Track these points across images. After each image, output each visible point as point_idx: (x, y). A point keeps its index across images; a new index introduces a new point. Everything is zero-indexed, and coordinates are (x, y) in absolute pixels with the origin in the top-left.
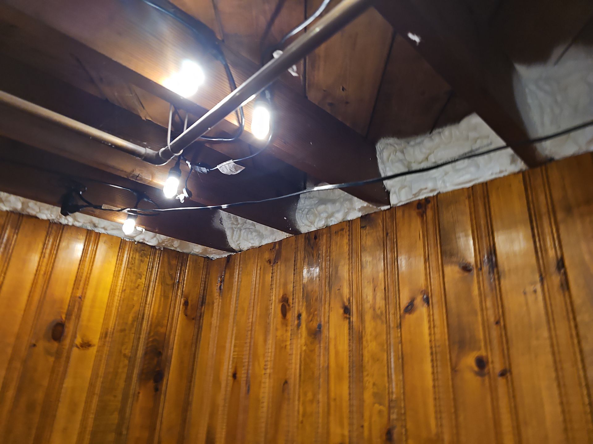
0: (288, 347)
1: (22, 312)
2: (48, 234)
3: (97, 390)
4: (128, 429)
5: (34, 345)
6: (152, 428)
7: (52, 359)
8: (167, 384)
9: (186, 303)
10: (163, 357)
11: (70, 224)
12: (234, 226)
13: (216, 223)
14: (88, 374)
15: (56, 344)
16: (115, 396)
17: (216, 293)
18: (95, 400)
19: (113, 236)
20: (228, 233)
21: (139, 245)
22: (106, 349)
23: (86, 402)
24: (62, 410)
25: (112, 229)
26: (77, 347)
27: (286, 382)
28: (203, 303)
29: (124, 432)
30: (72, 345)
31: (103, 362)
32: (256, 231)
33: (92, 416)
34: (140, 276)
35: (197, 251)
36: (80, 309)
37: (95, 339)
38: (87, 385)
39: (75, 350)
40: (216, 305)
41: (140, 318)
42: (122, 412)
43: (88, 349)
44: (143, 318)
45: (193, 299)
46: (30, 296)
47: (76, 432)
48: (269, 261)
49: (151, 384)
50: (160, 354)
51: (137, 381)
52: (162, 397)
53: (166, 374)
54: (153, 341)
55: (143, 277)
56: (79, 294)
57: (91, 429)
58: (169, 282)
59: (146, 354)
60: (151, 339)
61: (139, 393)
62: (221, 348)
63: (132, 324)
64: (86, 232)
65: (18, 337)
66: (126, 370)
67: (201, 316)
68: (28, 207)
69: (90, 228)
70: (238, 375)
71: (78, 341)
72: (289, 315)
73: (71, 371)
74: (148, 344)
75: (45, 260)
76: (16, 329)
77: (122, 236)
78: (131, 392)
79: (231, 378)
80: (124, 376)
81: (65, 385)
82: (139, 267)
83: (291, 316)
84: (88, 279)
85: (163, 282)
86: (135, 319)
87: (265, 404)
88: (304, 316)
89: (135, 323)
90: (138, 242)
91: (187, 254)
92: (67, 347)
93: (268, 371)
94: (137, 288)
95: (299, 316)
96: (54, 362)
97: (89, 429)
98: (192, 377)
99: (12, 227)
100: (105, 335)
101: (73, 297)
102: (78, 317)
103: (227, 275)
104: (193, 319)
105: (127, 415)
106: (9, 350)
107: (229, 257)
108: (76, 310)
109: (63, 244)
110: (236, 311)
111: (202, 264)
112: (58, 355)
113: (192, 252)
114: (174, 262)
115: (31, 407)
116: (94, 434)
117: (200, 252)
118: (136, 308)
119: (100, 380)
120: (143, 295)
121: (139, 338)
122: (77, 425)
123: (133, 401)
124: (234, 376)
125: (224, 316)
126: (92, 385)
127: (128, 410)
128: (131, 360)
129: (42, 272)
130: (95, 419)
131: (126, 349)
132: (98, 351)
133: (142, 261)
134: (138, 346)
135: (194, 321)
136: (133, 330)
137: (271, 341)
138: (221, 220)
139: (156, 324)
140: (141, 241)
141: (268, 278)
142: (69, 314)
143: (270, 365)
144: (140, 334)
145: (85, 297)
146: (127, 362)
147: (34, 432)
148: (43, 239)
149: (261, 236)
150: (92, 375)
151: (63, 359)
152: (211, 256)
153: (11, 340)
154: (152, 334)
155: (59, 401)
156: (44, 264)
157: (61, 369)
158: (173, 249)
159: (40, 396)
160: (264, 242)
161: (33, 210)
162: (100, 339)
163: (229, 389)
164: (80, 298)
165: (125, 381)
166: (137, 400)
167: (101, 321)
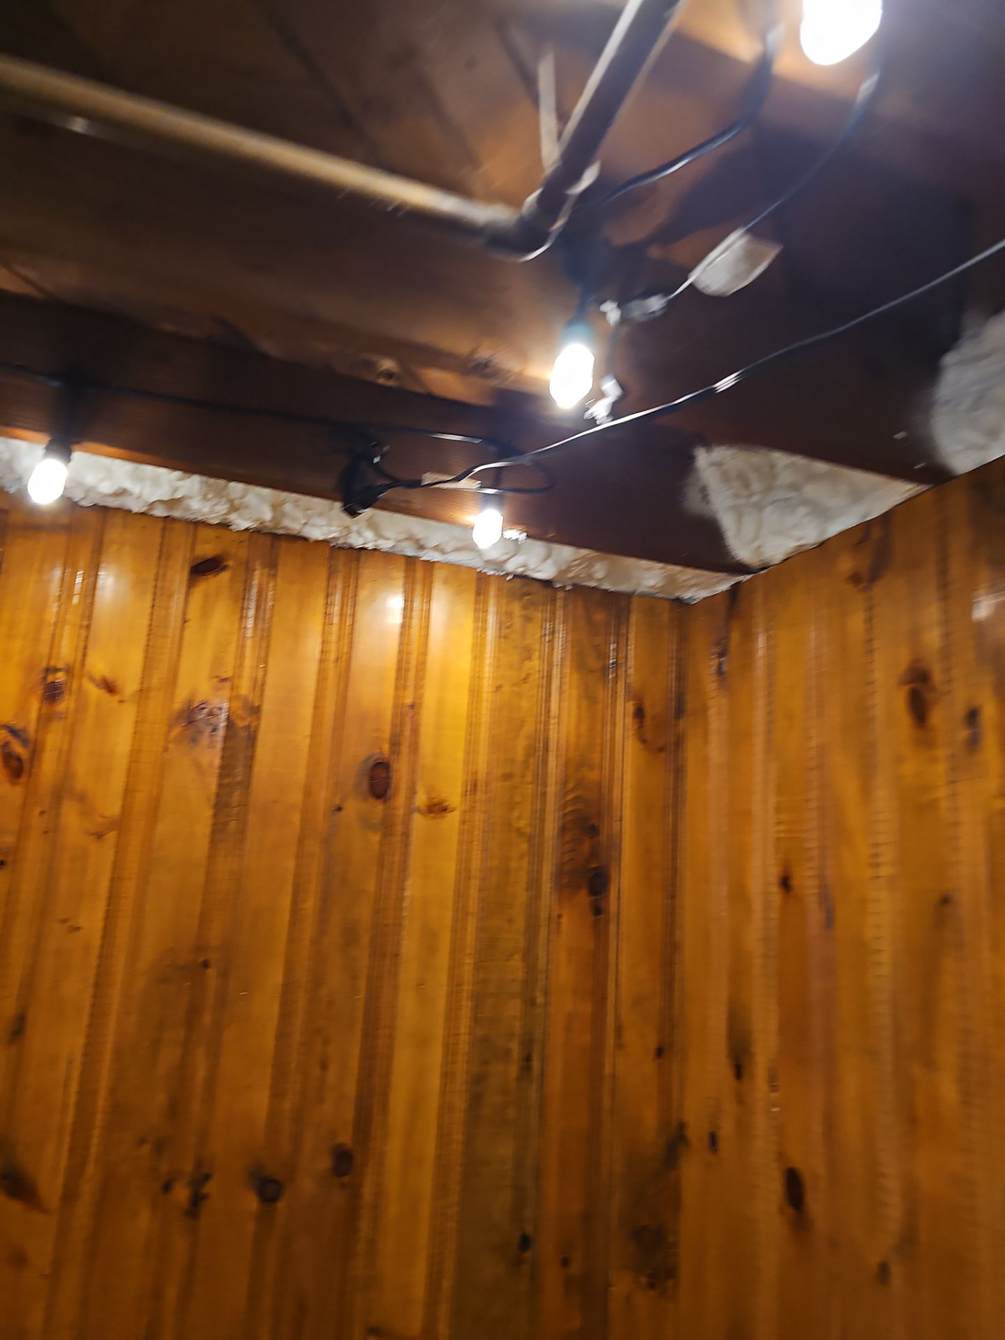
0: (944, 804)
1: (307, 741)
2: (331, 575)
3: (473, 904)
4: (546, 993)
5: (339, 809)
6: (599, 997)
7: (376, 838)
8: (619, 898)
9: (639, 713)
10: (603, 837)
11: (370, 546)
12: (741, 501)
13: (693, 502)
14: (450, 869)
15: (379, 807)
16: (510, 921)
17: (711, 685)
18: (472, 925)
19: (459, 566)
20: (727, 522)
21: (518, 582)
22: (479, 816)
23: (454, 931)
24: (410, 946)
25: (457, 550)
26: (419, 810)
27: (945, 900)
28: (680, 711)
29: (540, 1000)
30: (410, 810)
31: (477, 845)
32: (805, 502)
33: (469, 961)
34: (527, 654)
35: (651, 582)
36: (415, 731)
37: (454, 794)
38: (449, 895)
39: (418, 821)
40: (713, 712)
41: (539, 748)
42: (529, 953)
43: (443, 817)
44: (546, 749)
45: (655, 703)
46: (317, 707)
47: (443, 991)
48: (855, 578)
49: (583, 897)
50: (593, 831)
51: (551, 888)
52: (612, 928)
53: (614, 875)
54: (577, 799)
55: (536, 654)
56: (409, 701)
57: (471, 988)
58: (594, 663)
59: (563, 830)
60: (570, 797)
61: (560, 916)
62: (739, 816)
63: (526, 762)
64: (403, 561)
65: (308, 792)
66: (525, 863)
67: (679, 743)
68: (284, 515)
69: (410, 553)
70: (795, 882)
71: (421, 799)
72: (937, 717)
73: (414, 863)
74: (565, 806)
75: (335, 629)
76: (301, 775)
77: (476, 563)
78: (544, 915)
79: (775, 889)
80: (523, 877)
81: (408, 893)
82: (523, 634)
83: (943, 717)
84: (422, 665)
85: (580, 664)
86: (531, 752)
87: (885, 957)
88: (989, 712)
89: (532, 761)
90: (516, 576)
91: (628, 596)
92: (401, 812)
93: (885, 871)
94: (525, 680)
95: (972, 716)
96: (381, 844)
97: (467, 988)
98: (674, 885)
99: (264, 566)
100: (472, 787)
101: (398, 706)
102: (415, 748)
103: (735, 636)
104: (661, 750)
105: (542, 963)
106: (296, 818)
107: (735, 588)
108: (407, 733)
109: (363, 594)
110: (770, 722)
111: (666, 616)
112: (386, 827)
113: (640, 590)
114: (600, 617)
115: (350, 936)
116: (478, 999)
117: (659, 585)
118: (529, 727)
119: (475, 884)
120: (540, 697)
121: (544, 794)
122: (443, 977)
123: (549, 935)
124: (786, 883)
125: (738, 738)
126: (460, 895)
127: (541, 953)
128: (535, 841)
129: (332, 656)
130: (477, 967)
131: (519, 818)
132: (463, 822)
133: (528, 619)
134: (543, 811)
135: (663, 755)
136: (529, 778)
137: (883, 794)
138: (704, 490)
139: (578, 764)
140: (520, 570)
141: (856, 622)
142: (395, 743)
143: (887, 855)
144: (545, 785)
145: (420, 704)
146: (525, 846)
147: (362, 984)
148: (324, 584)
149: (821, 513)
150: (458, 872)
151: (397, 839)
152: (687, 595)
153: (297, 797)
154: (571, 785)
155: (400, 925)
156: (334, 638)
157: (397, 858)
158: (593, 584)
159: (364, 913)
160: (834, 529)
161: (294, 519)
162: (465, 794)
163: (774, 915)
164: (412, 706)
165: (527, 890)
166: (558, 931)
167: (460, 755)
